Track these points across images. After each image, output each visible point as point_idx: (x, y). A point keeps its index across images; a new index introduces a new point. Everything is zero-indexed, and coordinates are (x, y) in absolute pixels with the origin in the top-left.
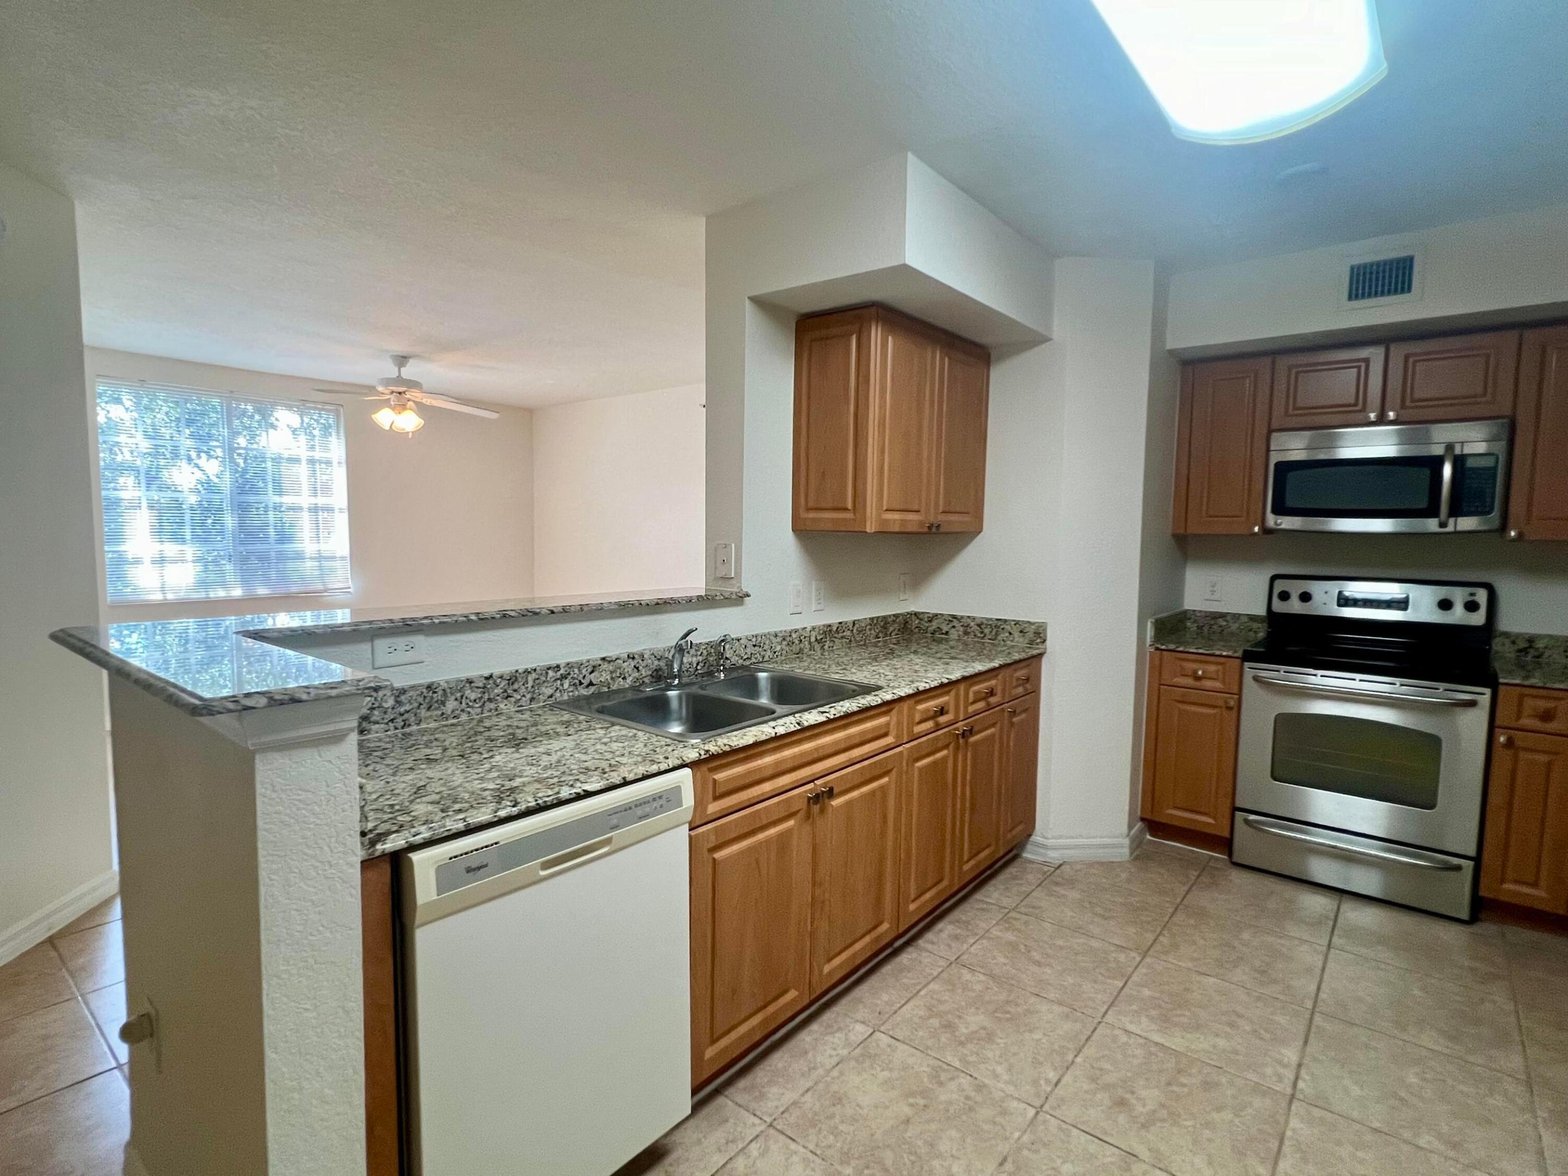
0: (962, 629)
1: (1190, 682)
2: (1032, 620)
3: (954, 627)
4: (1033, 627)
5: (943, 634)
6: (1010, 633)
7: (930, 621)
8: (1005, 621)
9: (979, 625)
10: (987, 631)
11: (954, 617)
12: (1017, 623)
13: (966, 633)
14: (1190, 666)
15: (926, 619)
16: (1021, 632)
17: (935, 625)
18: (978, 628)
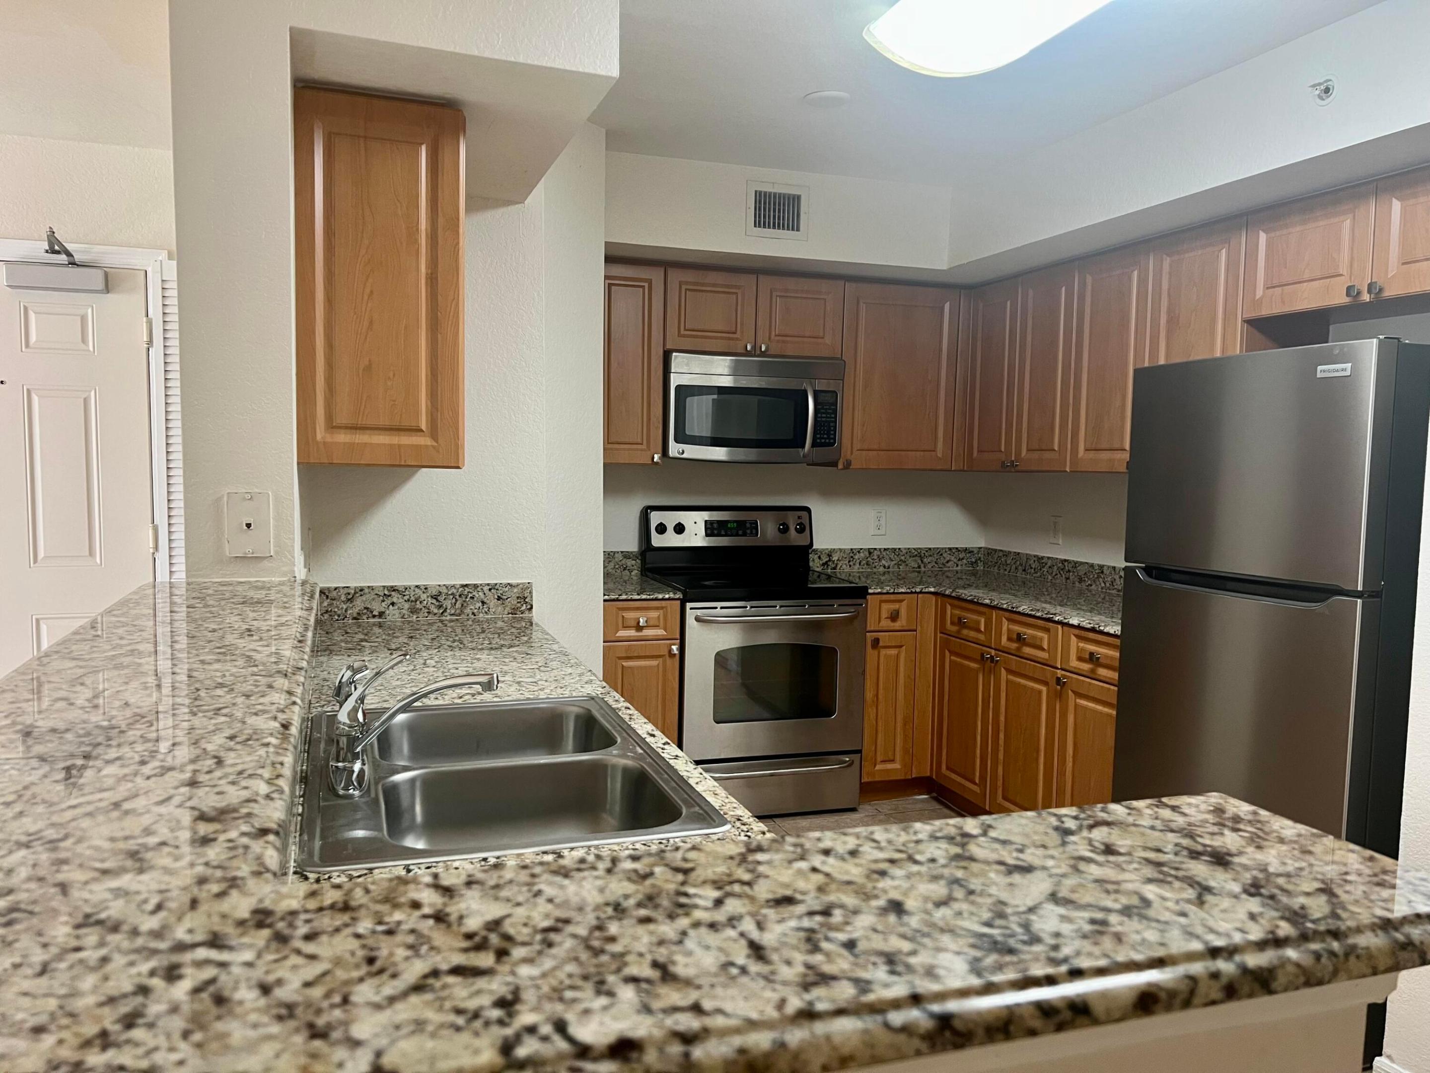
0: (407, 606)
1: (632, 633)
2: (513, 581)
3: (393, 604)
4: (515, 590)
5: (374, 616)
6: (483, 603)
7: (350, 600)
8: (476, 586)
9: (435, 597)
10: (448, 604)
11: (393, 589)
12: (492, 587)
13: (414, 611)
14: (630, 615)
15: (343, 598)
16: (499, 598)
17: (359, 604)
18: (434, 601)
